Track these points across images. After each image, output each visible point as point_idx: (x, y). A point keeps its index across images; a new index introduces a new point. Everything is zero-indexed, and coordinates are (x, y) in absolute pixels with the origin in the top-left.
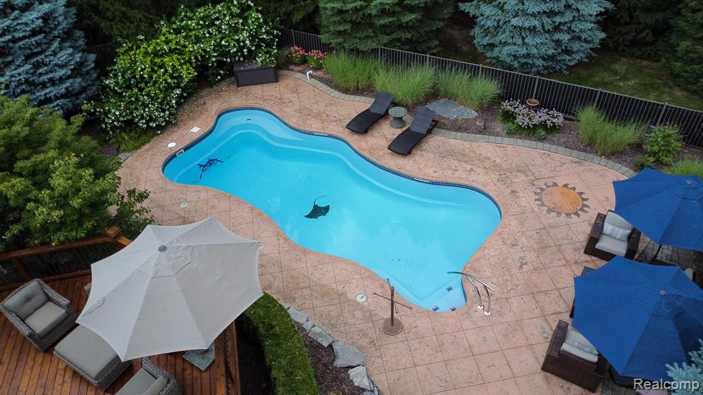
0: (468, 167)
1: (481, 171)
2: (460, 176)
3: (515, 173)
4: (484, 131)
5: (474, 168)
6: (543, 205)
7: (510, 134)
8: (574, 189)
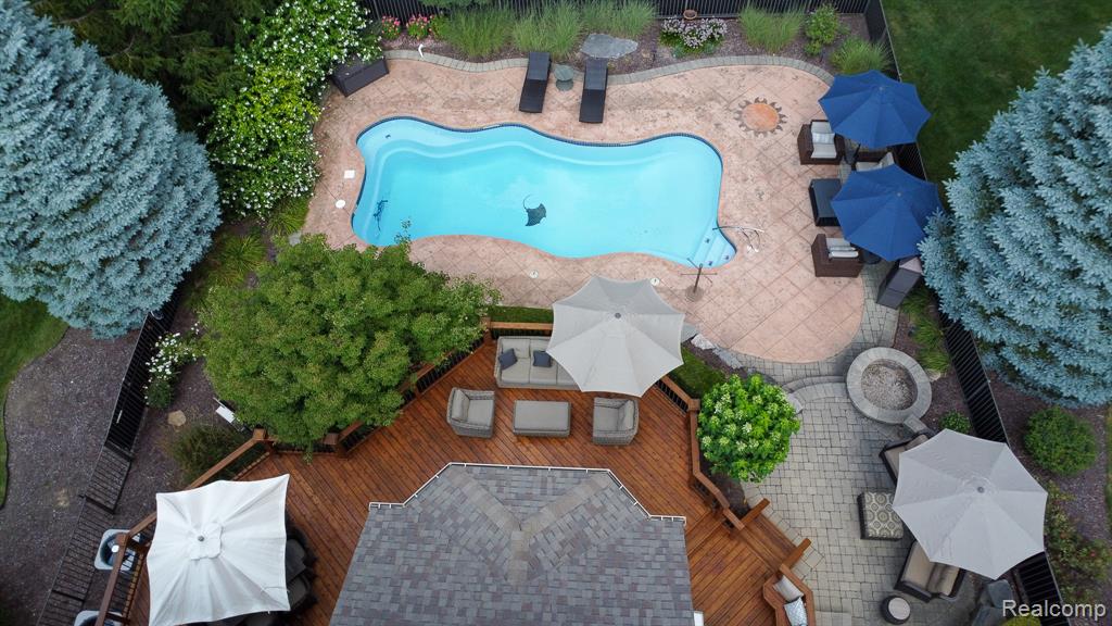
0: (664, 112)
1: (676, 112)
2: (661, 126)
3: (708, 103)
4: (654, 62)
5: (669, 111)
6: (748, 129)
7: (680, 58)
8: (765, 101)
